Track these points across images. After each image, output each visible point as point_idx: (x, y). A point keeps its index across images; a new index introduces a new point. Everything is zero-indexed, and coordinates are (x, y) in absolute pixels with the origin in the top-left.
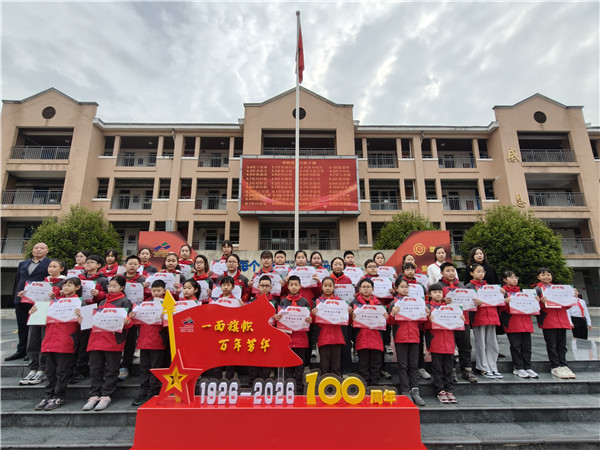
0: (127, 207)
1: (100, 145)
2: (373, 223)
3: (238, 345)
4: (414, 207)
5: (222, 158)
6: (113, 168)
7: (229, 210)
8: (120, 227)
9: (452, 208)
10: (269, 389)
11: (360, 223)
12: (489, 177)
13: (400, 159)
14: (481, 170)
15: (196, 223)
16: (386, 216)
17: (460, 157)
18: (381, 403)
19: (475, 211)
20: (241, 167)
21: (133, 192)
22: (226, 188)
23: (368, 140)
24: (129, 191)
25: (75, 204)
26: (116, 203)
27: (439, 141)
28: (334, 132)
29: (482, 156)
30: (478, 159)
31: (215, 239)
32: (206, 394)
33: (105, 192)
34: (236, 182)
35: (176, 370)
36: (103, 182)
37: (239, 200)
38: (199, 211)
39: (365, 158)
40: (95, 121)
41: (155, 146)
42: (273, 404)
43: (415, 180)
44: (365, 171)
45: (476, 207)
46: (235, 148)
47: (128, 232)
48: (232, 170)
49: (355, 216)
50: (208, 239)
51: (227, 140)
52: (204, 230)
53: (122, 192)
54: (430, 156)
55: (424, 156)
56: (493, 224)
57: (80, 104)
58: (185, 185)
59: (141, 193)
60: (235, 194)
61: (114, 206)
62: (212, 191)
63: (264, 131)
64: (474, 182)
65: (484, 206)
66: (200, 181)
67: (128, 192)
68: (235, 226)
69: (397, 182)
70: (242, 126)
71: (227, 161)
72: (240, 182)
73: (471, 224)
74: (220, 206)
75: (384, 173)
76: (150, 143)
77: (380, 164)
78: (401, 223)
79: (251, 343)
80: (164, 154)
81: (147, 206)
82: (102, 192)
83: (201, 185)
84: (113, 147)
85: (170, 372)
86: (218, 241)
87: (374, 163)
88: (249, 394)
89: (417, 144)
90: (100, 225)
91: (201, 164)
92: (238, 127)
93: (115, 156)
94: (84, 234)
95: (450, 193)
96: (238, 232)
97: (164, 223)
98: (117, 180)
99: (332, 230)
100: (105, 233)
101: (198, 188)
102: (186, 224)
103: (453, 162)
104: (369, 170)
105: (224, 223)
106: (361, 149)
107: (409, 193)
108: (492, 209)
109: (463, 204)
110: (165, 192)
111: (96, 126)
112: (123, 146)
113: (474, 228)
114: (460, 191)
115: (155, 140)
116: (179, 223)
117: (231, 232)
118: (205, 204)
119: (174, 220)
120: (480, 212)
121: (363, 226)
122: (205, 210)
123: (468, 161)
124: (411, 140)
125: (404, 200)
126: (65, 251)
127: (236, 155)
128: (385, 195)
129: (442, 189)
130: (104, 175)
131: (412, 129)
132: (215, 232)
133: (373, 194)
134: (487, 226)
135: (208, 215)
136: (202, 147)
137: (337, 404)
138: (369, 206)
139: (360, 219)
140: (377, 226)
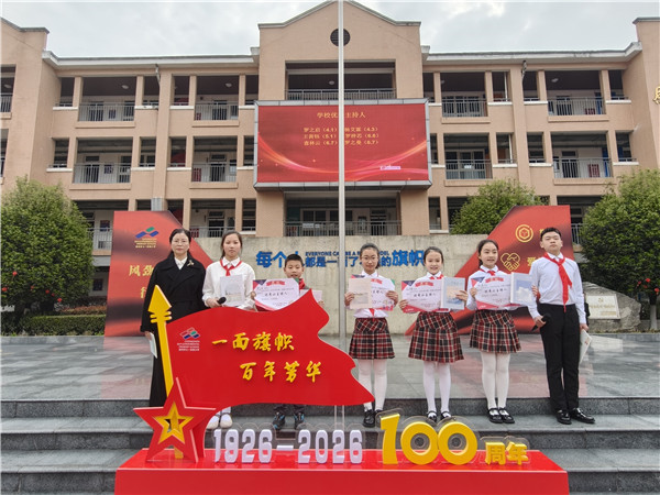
0: (95, 180)
1: (54, 91)
2: (449, 199)
3: (270, 372)
4: (512, 174)
5: (228, 108)
6: (73, 124)
7: (241, 182)
8: (87, 208)
9: (566, 175)
10: (322, 440)
11: (431, 199)
12: (623, 128)
13: (491, 103)
14: (612, 118)
15: (193, 202)
16: (470, 187)
17: (580, 99)
18: (502, 462)
19: (602, 179)
20: (256, 119)
21: (104, 160)
22: (235, 150)
23: (443, 76)
24: (97, 156)
25: (22, 176)
26: (81, 174)
27: (549, 75)
28: (392, 65)
29: (614, 96)
30: (608, 101)
31: (222, 224)
32: (223, 446)
33: (65, 159)
34: (249, 141)
35: (174, 409)
36: (61, 144)
37: (254, 168)
38: (197, 184)
39: (439, 103)
40: (45, 56)
41: (132, 92)
42: (329, 463)
43: (512, 134)
44: (440, 122)
45: (602, 173)
46: (247, 93)
47: (99, 217)
48: (244, 123)
49: (424, 189)
50: (211, 224)
51: (235, 80)
52: (205, 212)
53: (88, 159)
54: (536, 98)
55: (527, 98)
56: (630, 198)
57: (23, 30)
58: (177, 147)
59: (115, 160)
60: (248, 158)
61: (78, 178)
62: (216, 155)
63: (289, 66)
64: (602, 136)
65: (616, 172)
66: (197, 141)
67: (97, 159)
68: (249, 206)
69: (485, 137)
70: (256, 58)
71: (235, 111)
72: (256, 140)
73: (598, 198)
74: (227, 177)
75: (466, 125)
76: (125, 87)
77: (461, 111)
78: (492, 198)
79: (291, 369)
80: (145, 102)
81: (124, 179)
82: (60, 159)
83: (199, 147)
84: (72, 94)
85: (165, 412)
86: (226, 226)
87: (451, 111)
88: (291, 447)
89: (516, 80)
90: (60, 205)
91: (198, 117)
92: (251, 60)
93: (75, 107)
94: (36, 218)
95: (564, 154)
96: (253, 214)
97: (149, 202)
98: (81, 142)
99: (389, 210)
100: (67, 217)
101: (195, 151)
102: (181, 202)
103: (569, 106)
104: (445, 120)
105: (233, 201)
106: (432, 90)
107: (503, 154)
108: (629, 175)
109: (583, 169)
110: (148, 159)
111: (46, 62)
112: (86, 92)
113: (600, 204)
114: (580, 150)
115: (132, 81)
116: (170, 202)
117: (244, 214)
118: (206, 175)
119: (162, 197)
120: (609, 179)
121: (434, 203)
122: (206, 182)
123: (592, 104)
124: (508, 73)
125: (495, 164)
126: (12, 242)
127: (249, 102)
128: (466, 157)
129: (553, 147)
130: (62, 135)
131: (509, 57)
132: (221, 214)
133: (449, 156)
134: (621, 200)
135: (210, 190)
136: (199, 92)
137: (430, 465)
138: (444, 173)
139: (431, 193)
140: (456, 204)
